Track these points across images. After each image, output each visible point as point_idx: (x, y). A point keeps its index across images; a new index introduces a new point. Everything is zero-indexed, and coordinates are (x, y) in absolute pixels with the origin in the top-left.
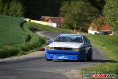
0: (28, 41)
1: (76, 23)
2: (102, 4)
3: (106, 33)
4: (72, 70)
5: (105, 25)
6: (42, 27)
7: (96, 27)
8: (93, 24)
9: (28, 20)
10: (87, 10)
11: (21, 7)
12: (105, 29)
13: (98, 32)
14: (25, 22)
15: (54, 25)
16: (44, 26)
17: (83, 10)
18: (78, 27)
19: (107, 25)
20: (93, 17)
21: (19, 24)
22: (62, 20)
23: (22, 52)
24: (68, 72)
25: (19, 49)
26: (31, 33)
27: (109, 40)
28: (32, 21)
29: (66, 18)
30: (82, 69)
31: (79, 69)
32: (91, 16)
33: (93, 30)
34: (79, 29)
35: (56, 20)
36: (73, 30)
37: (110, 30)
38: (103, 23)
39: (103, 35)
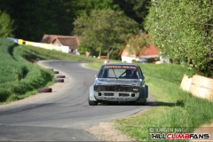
0: (23, 77)
1: (101, 44)
2: (143, 13)
3: (151, 61)
4: (101, 123)
5: (149, 47)
6: (45, 53)
7: (134, 52)
8: (128, 46)
9: (20, 42)
10: (117, 23)
11: (9, 20)
12: (148, 54)
13: (137, 59)
14: (17, 45)
15: (66, 49)
16: (49, 51)
17: (112, 24)
18: (105, 51)
19: (153, 47)
20: (129, 35)
21: (6, 49)
22: (78, 40)
23: (14, 95)
24: (94, 127)
25: (9, 90)
26: (27, 64)
27: (156, 71)
28: (28, 43)
29: (85, 38)
30: (118, 121)
31: (112, 121)
32: (126, 33)
33: (128, 56)
34: (106, 54)
35: (68, 42)
36: (97, 56)
37: (157, 56)
38: (145, 44)
39: (147, 64)
